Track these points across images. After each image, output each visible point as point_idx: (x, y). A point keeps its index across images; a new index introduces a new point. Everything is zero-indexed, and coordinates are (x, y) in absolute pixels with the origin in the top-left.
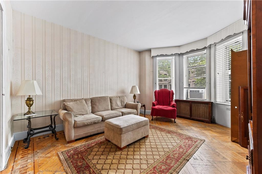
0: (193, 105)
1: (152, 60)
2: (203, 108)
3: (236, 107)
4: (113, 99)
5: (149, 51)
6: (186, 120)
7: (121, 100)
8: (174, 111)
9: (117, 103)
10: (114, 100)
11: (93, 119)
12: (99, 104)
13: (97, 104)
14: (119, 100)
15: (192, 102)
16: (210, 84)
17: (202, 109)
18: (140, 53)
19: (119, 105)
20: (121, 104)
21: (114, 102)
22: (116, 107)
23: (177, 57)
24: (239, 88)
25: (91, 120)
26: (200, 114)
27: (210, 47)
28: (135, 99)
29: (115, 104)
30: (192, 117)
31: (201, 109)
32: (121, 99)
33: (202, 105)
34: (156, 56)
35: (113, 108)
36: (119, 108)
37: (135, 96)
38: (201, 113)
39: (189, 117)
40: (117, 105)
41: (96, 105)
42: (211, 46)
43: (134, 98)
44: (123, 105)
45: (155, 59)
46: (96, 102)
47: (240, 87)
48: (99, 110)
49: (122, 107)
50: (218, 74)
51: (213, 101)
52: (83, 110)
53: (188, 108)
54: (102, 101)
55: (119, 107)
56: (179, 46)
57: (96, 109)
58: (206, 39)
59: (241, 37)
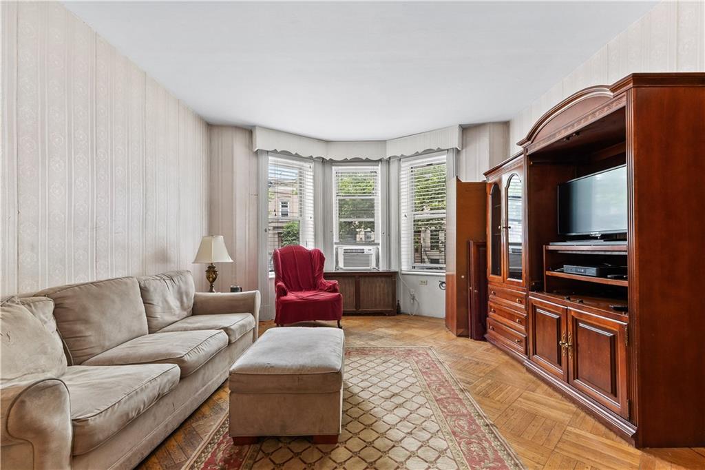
0: (362, 281)
1: (254, 160)
2: (382, 285)
3: (463, 277)
4: (152, 289)
5: (249, 131)
6: (351, 319)
7: (180, 288)
8: (338, 299)
9: (167, 302)
10: (155, 289)
11: (154, 383)
12: (103, 313)
13: (95, 316)
14: (170, 288)
15: (360, 276)
16: (389, 235)
17: (380, 287)
18: (210, 130)
19: (175, 307)
20: (178, 304)
21: (156, 299)
22: (169, 318)
23: (319, 167)
24: (469, 243)
25: (148, 390)
26: (376, 299)
27: (388, 161)
28: (212, 282)
29: (160, 304)
30: (360, 310)
31: (378, 289)
32: (177, 282)
33: (379, 279)
34: (268, 152)
35: (155, 322)
36: (175, 319)
37: (215, 272)
38: (378, 297)
39: (355, 310)
40: (168, 309)
41: (86, 321)
42: (391, 160)
43: (208, 278)
44: (186, 305)
45: (263, 158)
46: (85, 309)
47: (472, 243)
48: (107, 344)
49: (185, 313)
50: (406, 216)
51: (394, 268)
52: (43, 361)
53: (352, 289)
54: (113, 301)
55: (175, 315)
56: (327, 142)
57: (92, 339)
58: (383, 142)
59: (445, 156)
